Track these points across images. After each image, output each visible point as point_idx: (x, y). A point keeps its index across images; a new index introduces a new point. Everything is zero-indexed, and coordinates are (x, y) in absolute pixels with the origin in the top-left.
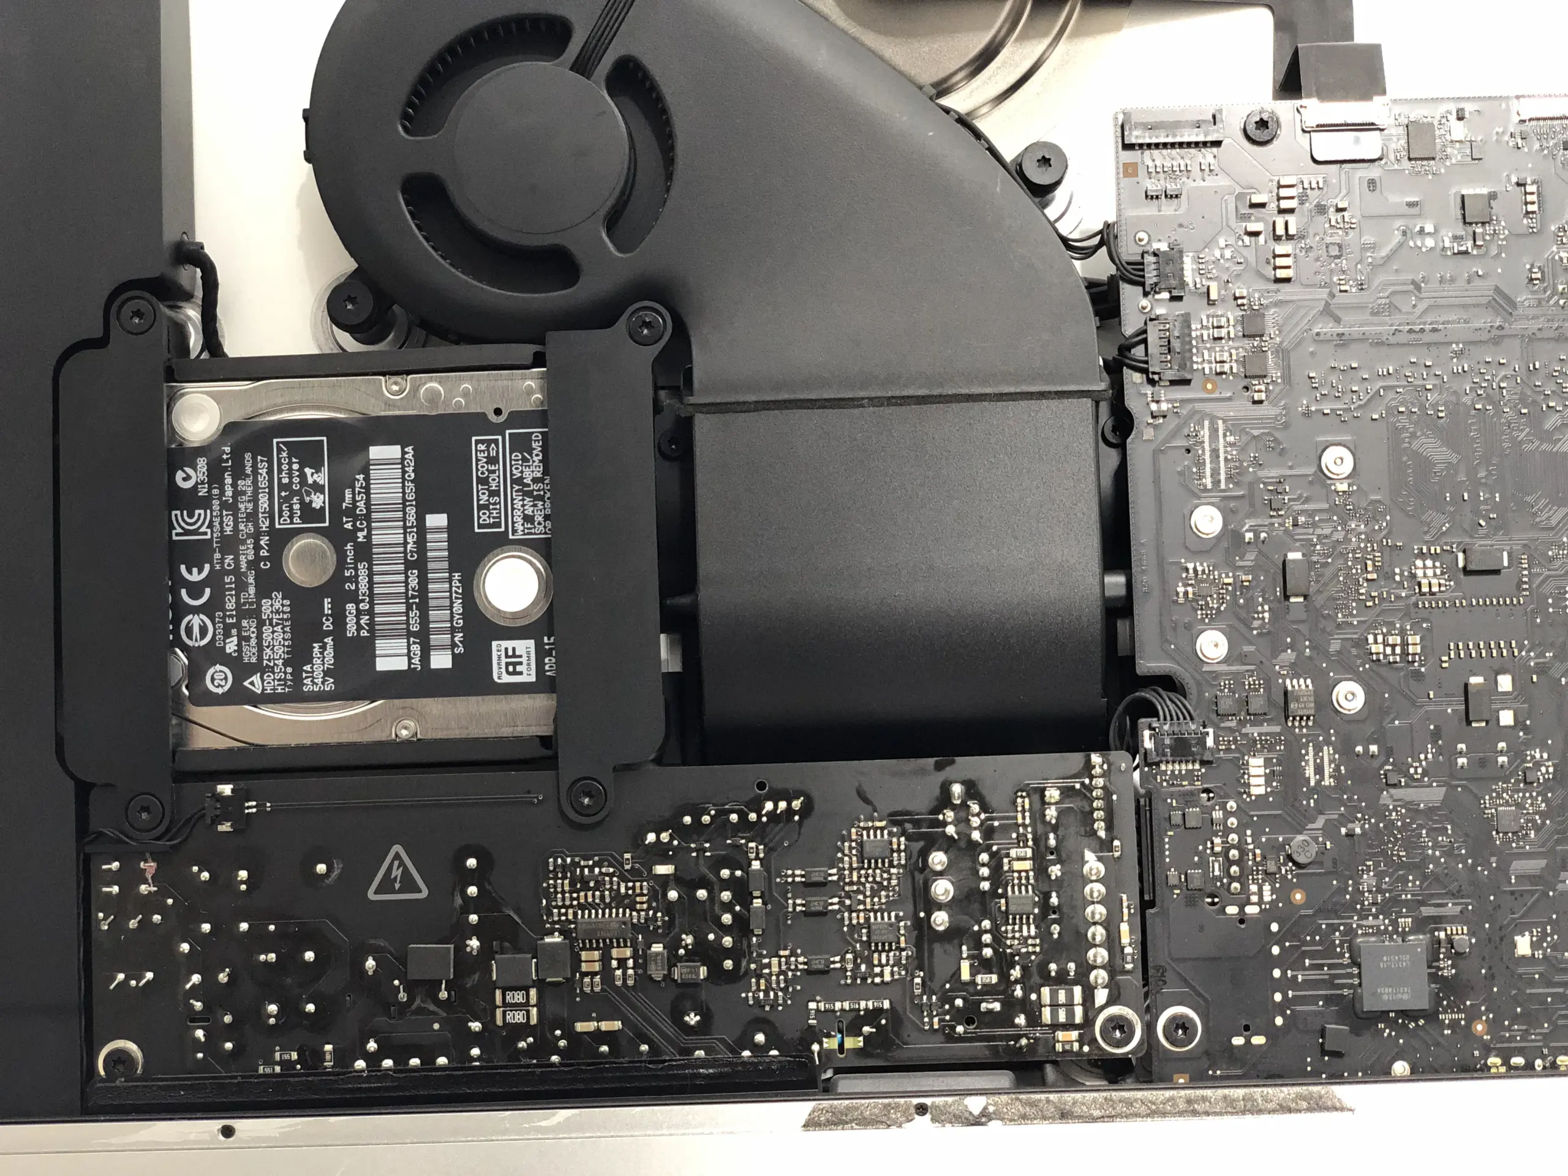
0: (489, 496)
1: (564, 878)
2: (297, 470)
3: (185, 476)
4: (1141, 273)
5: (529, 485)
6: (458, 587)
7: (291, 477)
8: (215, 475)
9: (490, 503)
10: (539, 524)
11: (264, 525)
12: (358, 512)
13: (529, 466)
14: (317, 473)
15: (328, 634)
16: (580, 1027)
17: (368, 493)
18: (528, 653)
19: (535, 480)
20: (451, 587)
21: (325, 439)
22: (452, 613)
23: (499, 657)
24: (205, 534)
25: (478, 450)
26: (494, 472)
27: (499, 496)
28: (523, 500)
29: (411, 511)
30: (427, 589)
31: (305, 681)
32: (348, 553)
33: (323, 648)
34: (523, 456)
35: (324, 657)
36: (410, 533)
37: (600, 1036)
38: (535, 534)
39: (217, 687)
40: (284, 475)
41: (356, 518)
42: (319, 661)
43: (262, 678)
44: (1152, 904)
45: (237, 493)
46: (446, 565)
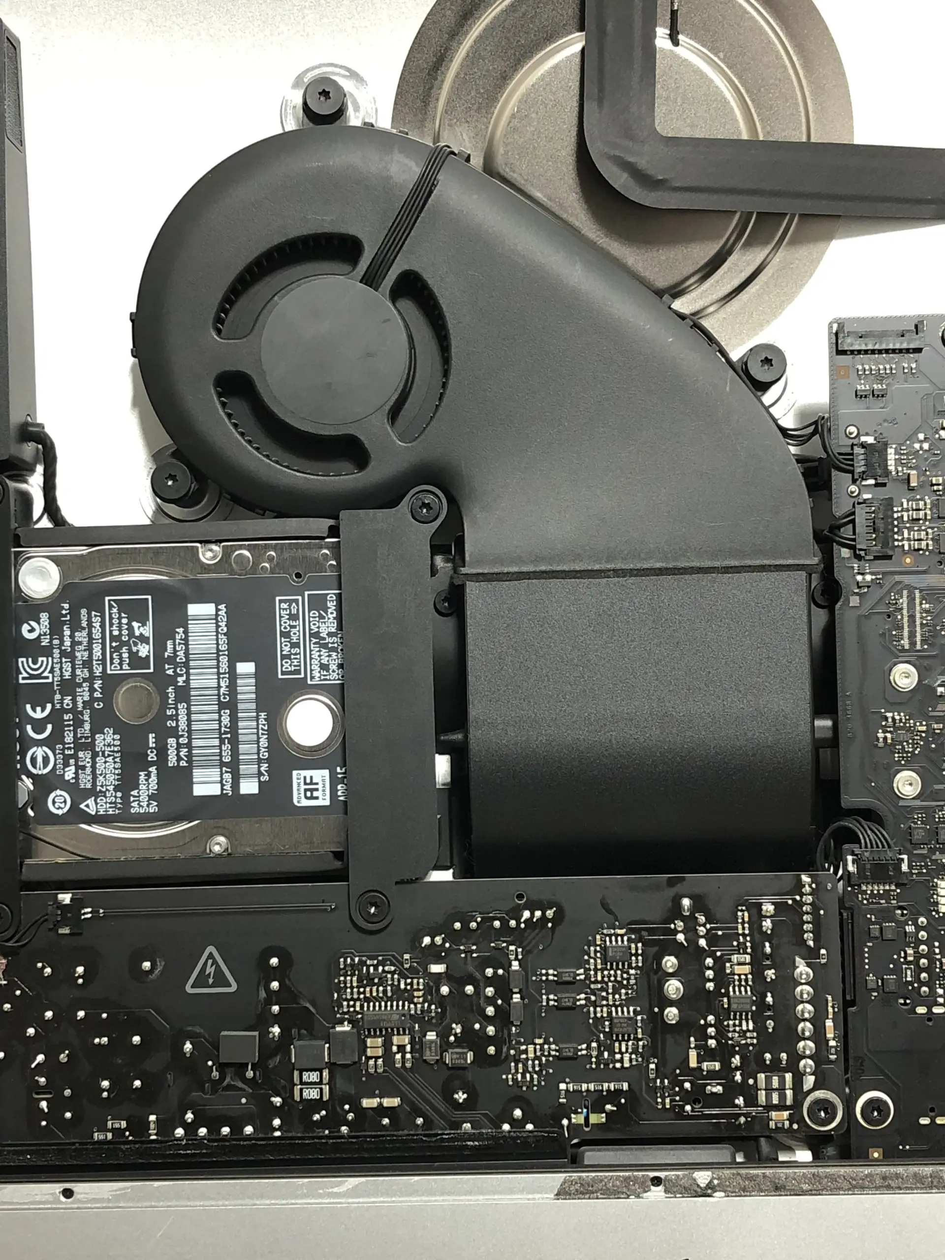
0: (291, 648)
1: (352, 975)
2: (126, 624)
3: (30, 628)
4: (851, 463)
5: (324, 639)
6: (264, 725)
7: (120, 630)
8: (55, 629)
9: (292, 654)
10: (334, 671)
11: (98, 671)
12: (178, 660)
13: (325, 623)
14: (143, 626)
15: (152, 764)
16: (367, 1103)
17: (187, 644)
18: (323, 781)
19: (330, 634)
20: (258, 725)
21: (149, 597)
22: (259, 747)
23: (299, 784)
24: (47, 678)
25: (281, 607)
26: (295, 627)
27: (299, 648)
28: (320, 651)
29: (224, 660)
30: (238, 726)
31: (133, 804)
32: (170, 695)
33: (148, 775)
34: (320, 613)
35: (149, 784)
36: (223, 678)
37: (381, 1111)
38: (330, 680)
39: (58, 809)
40: (114, 628)
41: (176, 665)
42: (144, 787)
43: (95, 801)
44: (853, 1003)
45: (74, 644)
46: (253, 706)
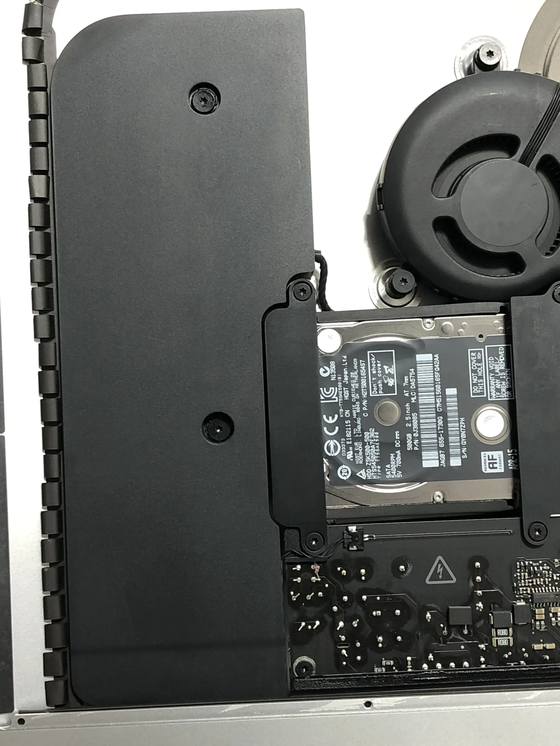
0: (478, 379)
1: (525, 572)
2: (380, 367)
3: (324, 370)
5: (498, 374)
6: (463, 425)
7: (377, 371)
8: (339, 370)
9: (478, 383)
10: (504, 393)
11: (365, 395)
12: (411, 388)
13: (498, 364)
14: (390, 368)
15: (398, 449)
17: (416, 378)
18: (500, 457)
19: (501, 371)
20: (460, 425)
21: (393, 351)
22: (460, 438)
23: (485, 460)
24: (335, 399)
25: (471, 355)
26: (480, 367)
27: (483, 379)
28: (495, 381)
29: (438, 387)
30: (448, 426)
31: (387, 473)
32: (407, 408)
33: (396, 456)
34: (495, 359)
35: (396, 461)
36: (438, 398)
37: (545, 652)
38: (502, 398)
39: (344, 476)
40: (373, 369)
41: (410, 391)
42: (394, 463)
43: (365, 471)
45: (350, 379)
46: (457, 414)
